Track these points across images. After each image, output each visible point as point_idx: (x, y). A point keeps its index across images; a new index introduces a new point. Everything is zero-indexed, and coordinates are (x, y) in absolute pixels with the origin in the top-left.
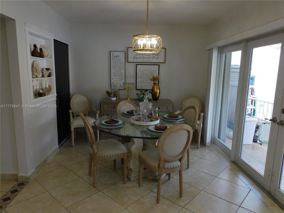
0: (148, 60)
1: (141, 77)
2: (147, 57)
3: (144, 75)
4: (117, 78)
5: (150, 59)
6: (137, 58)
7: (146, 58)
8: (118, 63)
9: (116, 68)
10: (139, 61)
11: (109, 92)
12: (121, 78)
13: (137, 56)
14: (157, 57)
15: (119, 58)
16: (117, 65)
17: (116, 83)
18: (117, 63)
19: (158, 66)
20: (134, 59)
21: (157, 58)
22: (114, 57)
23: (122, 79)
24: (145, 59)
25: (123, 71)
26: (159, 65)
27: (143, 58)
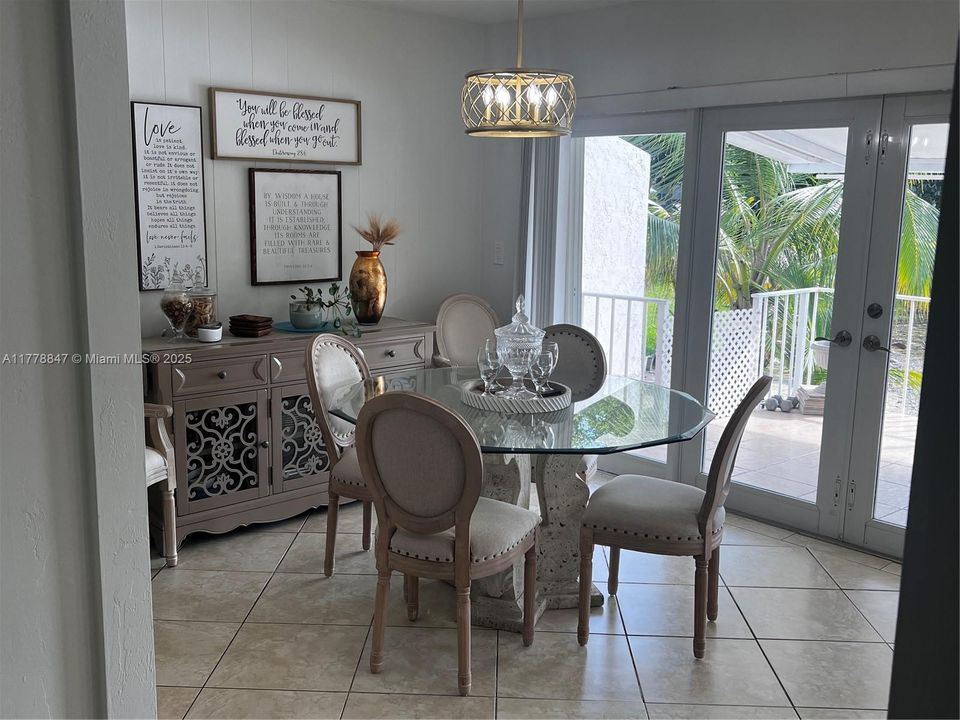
0: (295, 151)
1: (272, 227)
2: (293, 135)
3: (284, 216)
4: (168, 232)
5: (302, 146)
6: (253, 141)
7: (287, 140)
8: (173, 162)
9: (161, 187)
10: (259, 151)
11: (180, 303)
12: (187, 231)
13: (250, 132)
14: (327, 136)
15: (175, 137)
16: (166, 168)
17: (167, 260)
18: (165, 163)
19: (336, 176)
20: (240, 143)
21: (331, 144)
22: (149, 129)
23: (193, 239)
24: (283, 147)
25: (194, 200)
26: (339, 174)
27: (277, 141)
